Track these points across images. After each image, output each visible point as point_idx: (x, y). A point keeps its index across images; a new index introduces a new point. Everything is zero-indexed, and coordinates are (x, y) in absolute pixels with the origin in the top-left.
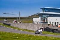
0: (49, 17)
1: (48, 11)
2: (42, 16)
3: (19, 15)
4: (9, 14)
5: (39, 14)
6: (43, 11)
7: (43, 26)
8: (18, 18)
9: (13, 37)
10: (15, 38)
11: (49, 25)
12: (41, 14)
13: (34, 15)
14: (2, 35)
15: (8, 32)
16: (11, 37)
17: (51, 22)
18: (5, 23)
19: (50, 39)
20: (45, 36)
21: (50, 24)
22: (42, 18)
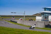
2: (44, 15)
5: (41, 13)
6: (45, 11)
9: (19, 33)
10: (21, 33)
12: (43, 13)
13: (37, 14)
15: (15, 28)
16: (18, 32)
18: (13, 20)
20: (46, 32)
22: (44, 16)
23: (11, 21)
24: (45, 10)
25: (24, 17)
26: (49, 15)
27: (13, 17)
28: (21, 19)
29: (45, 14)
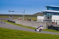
0: (53, 16)
1: (53, 10)
2: (46, 14)
3: (24, 12)
5: (43, 12)
7: (47, 24)
8: (23, 16)
10: (19, 35)
12: (45, 12)
13: (39, 13)
14: (7, 32)
16: (16, 34)
17: (55, 20)
19: (53, 37)
20: (49, 34)
21: (54, 22)
22: (46, 16)
23: (9, 21)
24: (48, 9)
27: (11, 16)
28: (20, 19)
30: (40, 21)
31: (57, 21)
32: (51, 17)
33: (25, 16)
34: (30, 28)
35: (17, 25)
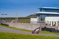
0: (46, 17)
1: (45, 11)
4: (6, 15)
10: (13, 38)
11: (46, 24)
12: (38, 14)
13: (32, 15)
15: (6, 32)
16: (9, 37)
19: (47, 38)
22: (39, 18)
24: (41, 11)
25: (17, 19)
26: (45, 16)
28: (13, 22)
29: (41, 15)
30: (33, 23)
31: (50, 22)
32: (44, 18)
33: (19, 18)
34: (24, 30)
35: (11, 28)
